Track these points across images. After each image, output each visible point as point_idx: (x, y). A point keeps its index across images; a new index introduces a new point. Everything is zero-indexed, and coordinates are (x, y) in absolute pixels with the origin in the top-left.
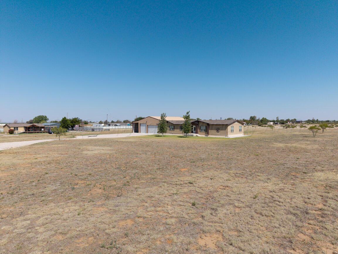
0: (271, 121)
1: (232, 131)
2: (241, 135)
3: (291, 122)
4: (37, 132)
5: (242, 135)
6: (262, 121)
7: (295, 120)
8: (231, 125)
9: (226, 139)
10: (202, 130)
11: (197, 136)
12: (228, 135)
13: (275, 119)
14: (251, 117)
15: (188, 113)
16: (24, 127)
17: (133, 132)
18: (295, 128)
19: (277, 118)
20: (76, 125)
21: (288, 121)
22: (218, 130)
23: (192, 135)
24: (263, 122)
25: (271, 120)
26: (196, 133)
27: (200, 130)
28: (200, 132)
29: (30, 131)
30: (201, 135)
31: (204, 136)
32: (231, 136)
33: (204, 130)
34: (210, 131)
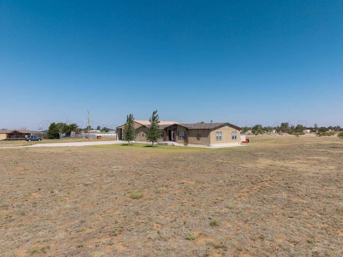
0: (308, 129)
1: (219, 139)
2: (235, 144)
3: (333, 130)
4: (19, 139)
5: (238, 144)
6: (297, 128)
7: (339, 127)
8: (216, 130)
9: (206, 150)
10: (180, 137)
11: (173, 145)
12: (211, 144)
13: (313, 127)
14: (283, 124)
15: (154, 113)
16: (7, 133)
17: (118, 139)
18: (332, 136)
19: (315, 125)
20: (72, 132)
21: (330, 128)
22: (198, 137)
23: (166, 144)
24: (299, 130)
25: (307, 127)
26: (174, 141)
27: (178, 137)
28: (178, 139)
29: (11, 137)
30: (178, 144)
31: (182, 145)
32: (215, 145)
33: (183, 137)
34: (189, 138)
